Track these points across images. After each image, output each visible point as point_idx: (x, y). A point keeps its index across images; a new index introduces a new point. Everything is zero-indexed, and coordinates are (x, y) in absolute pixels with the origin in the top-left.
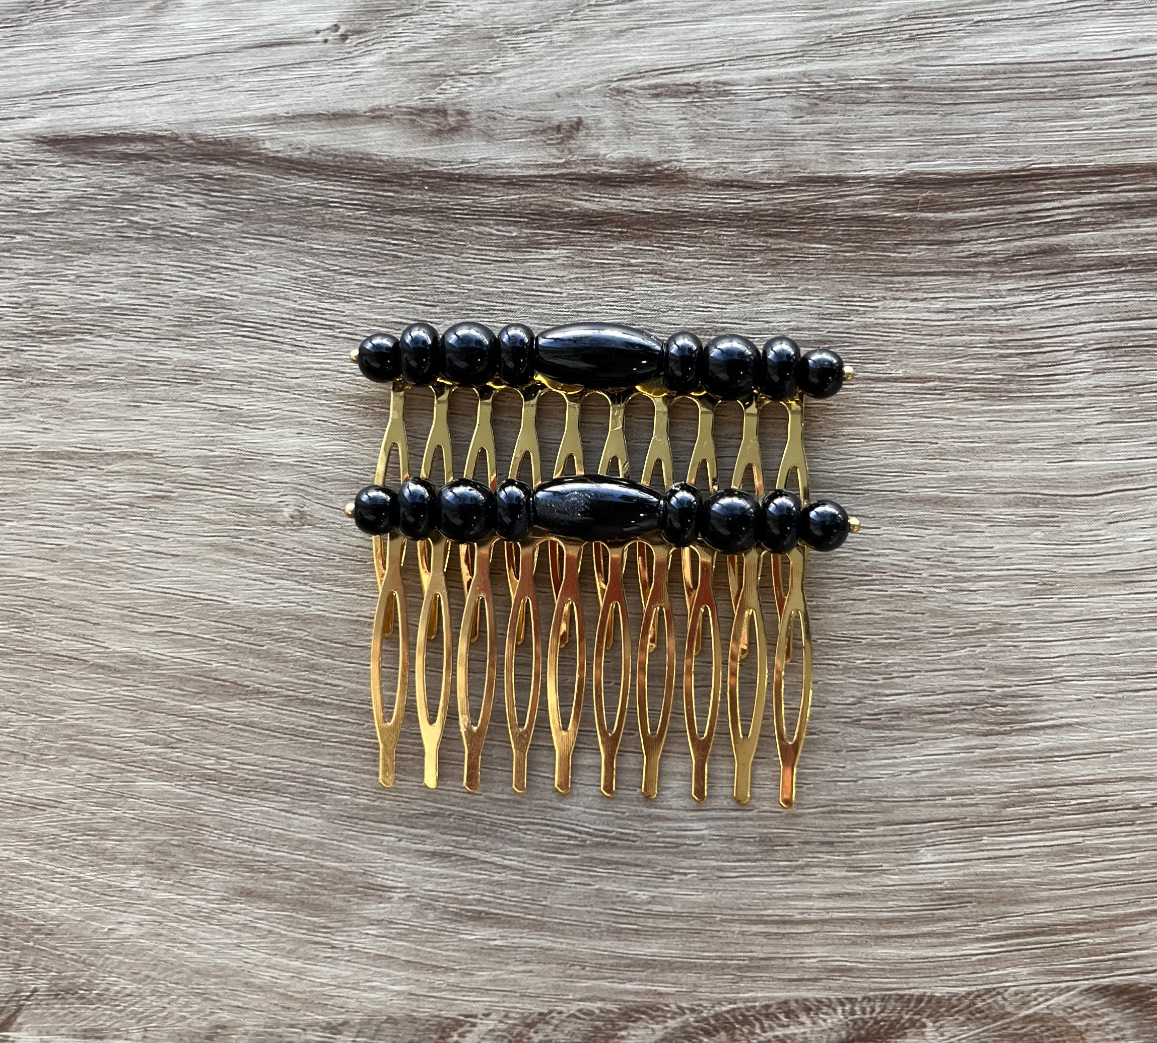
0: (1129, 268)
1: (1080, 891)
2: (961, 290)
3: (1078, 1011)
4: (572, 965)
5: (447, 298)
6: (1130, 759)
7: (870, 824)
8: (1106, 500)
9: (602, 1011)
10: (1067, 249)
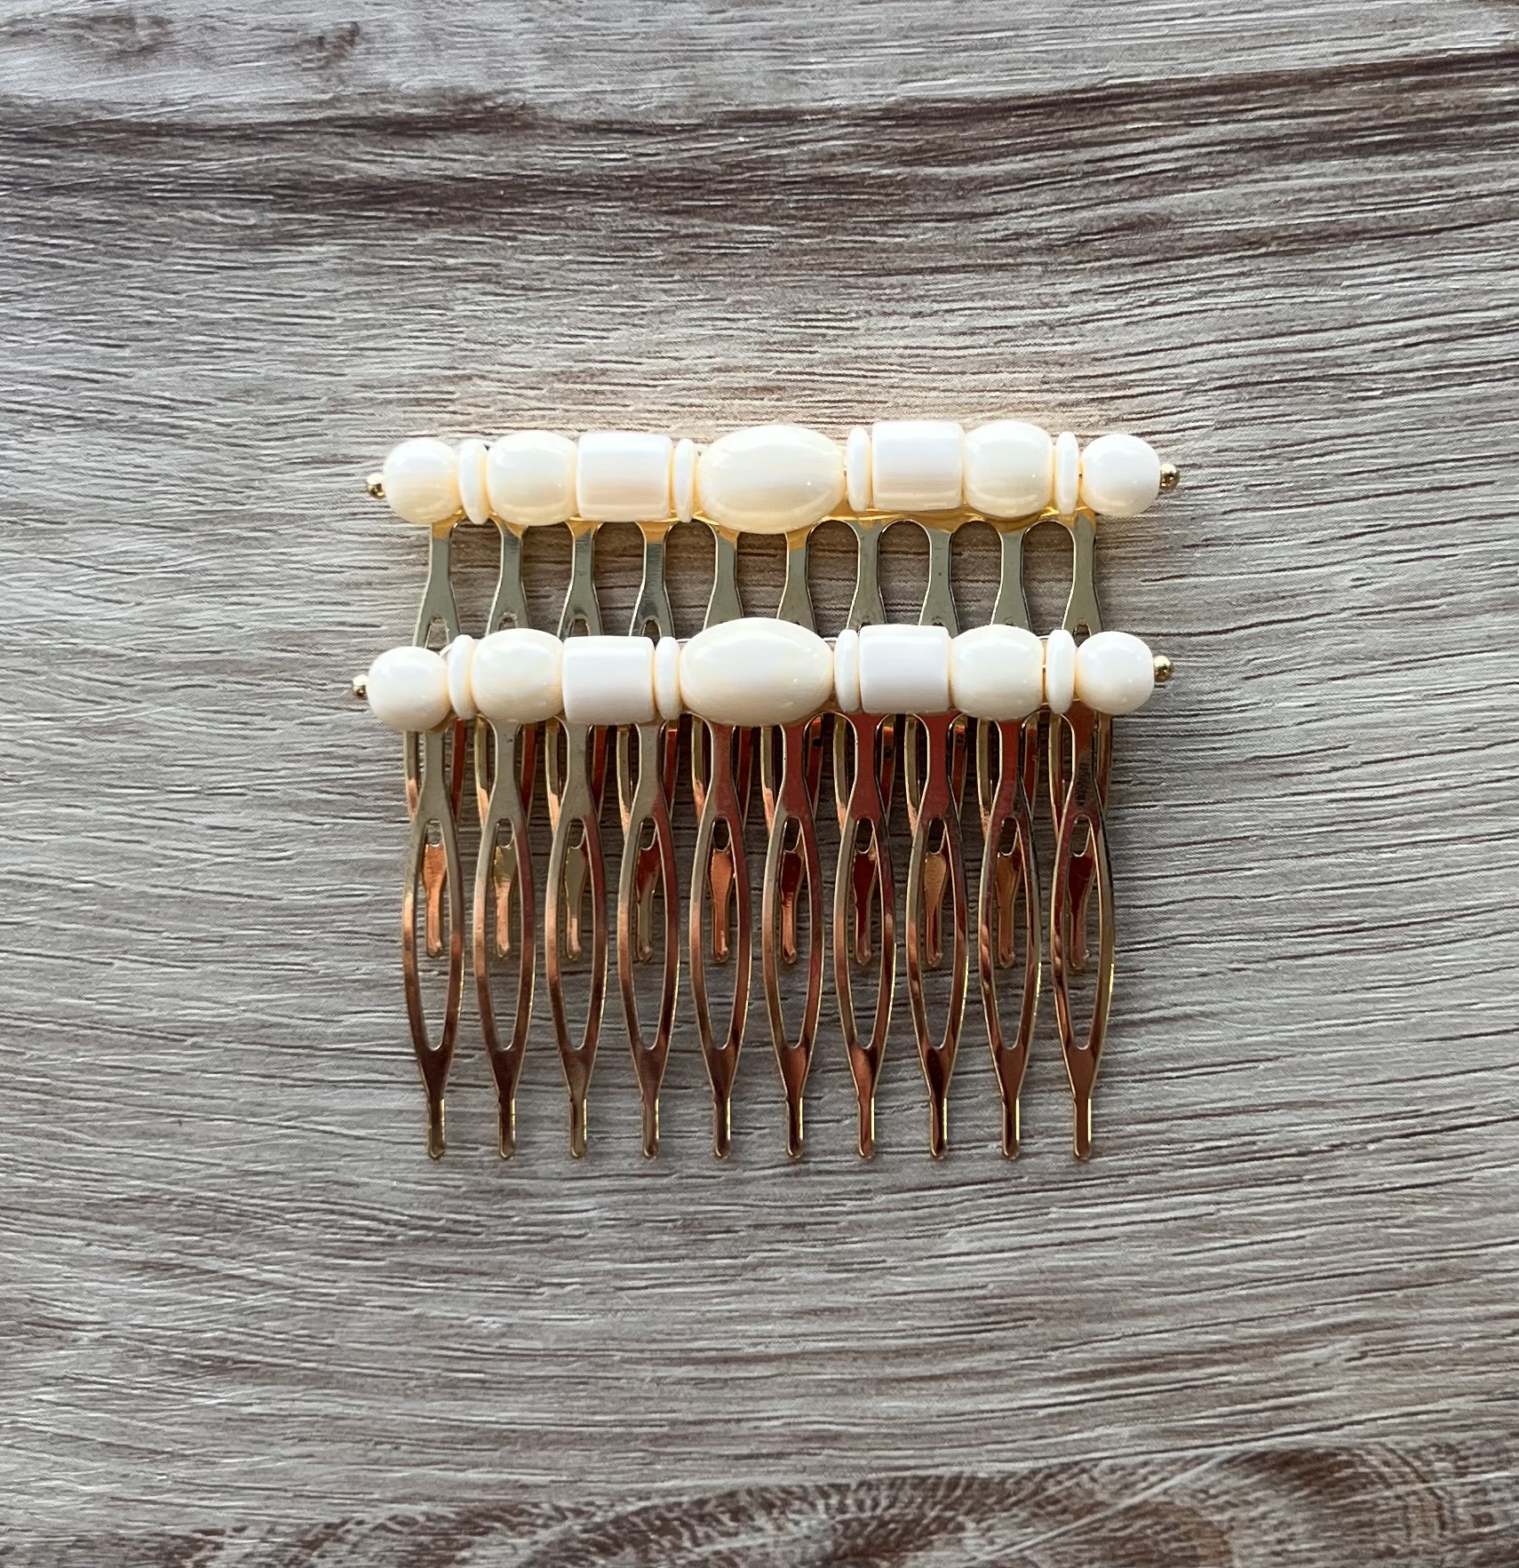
0: (1273, 248)
1: (1215, 1295)
2: (994, 297)
3: (1215, 1497)
4: (377, 1443)
5: (142, 332)
6: (1290, 1071)
7: (863, 1191)
8: (1241, 639)
9: (429, 1519)
10: (1169, 221)
